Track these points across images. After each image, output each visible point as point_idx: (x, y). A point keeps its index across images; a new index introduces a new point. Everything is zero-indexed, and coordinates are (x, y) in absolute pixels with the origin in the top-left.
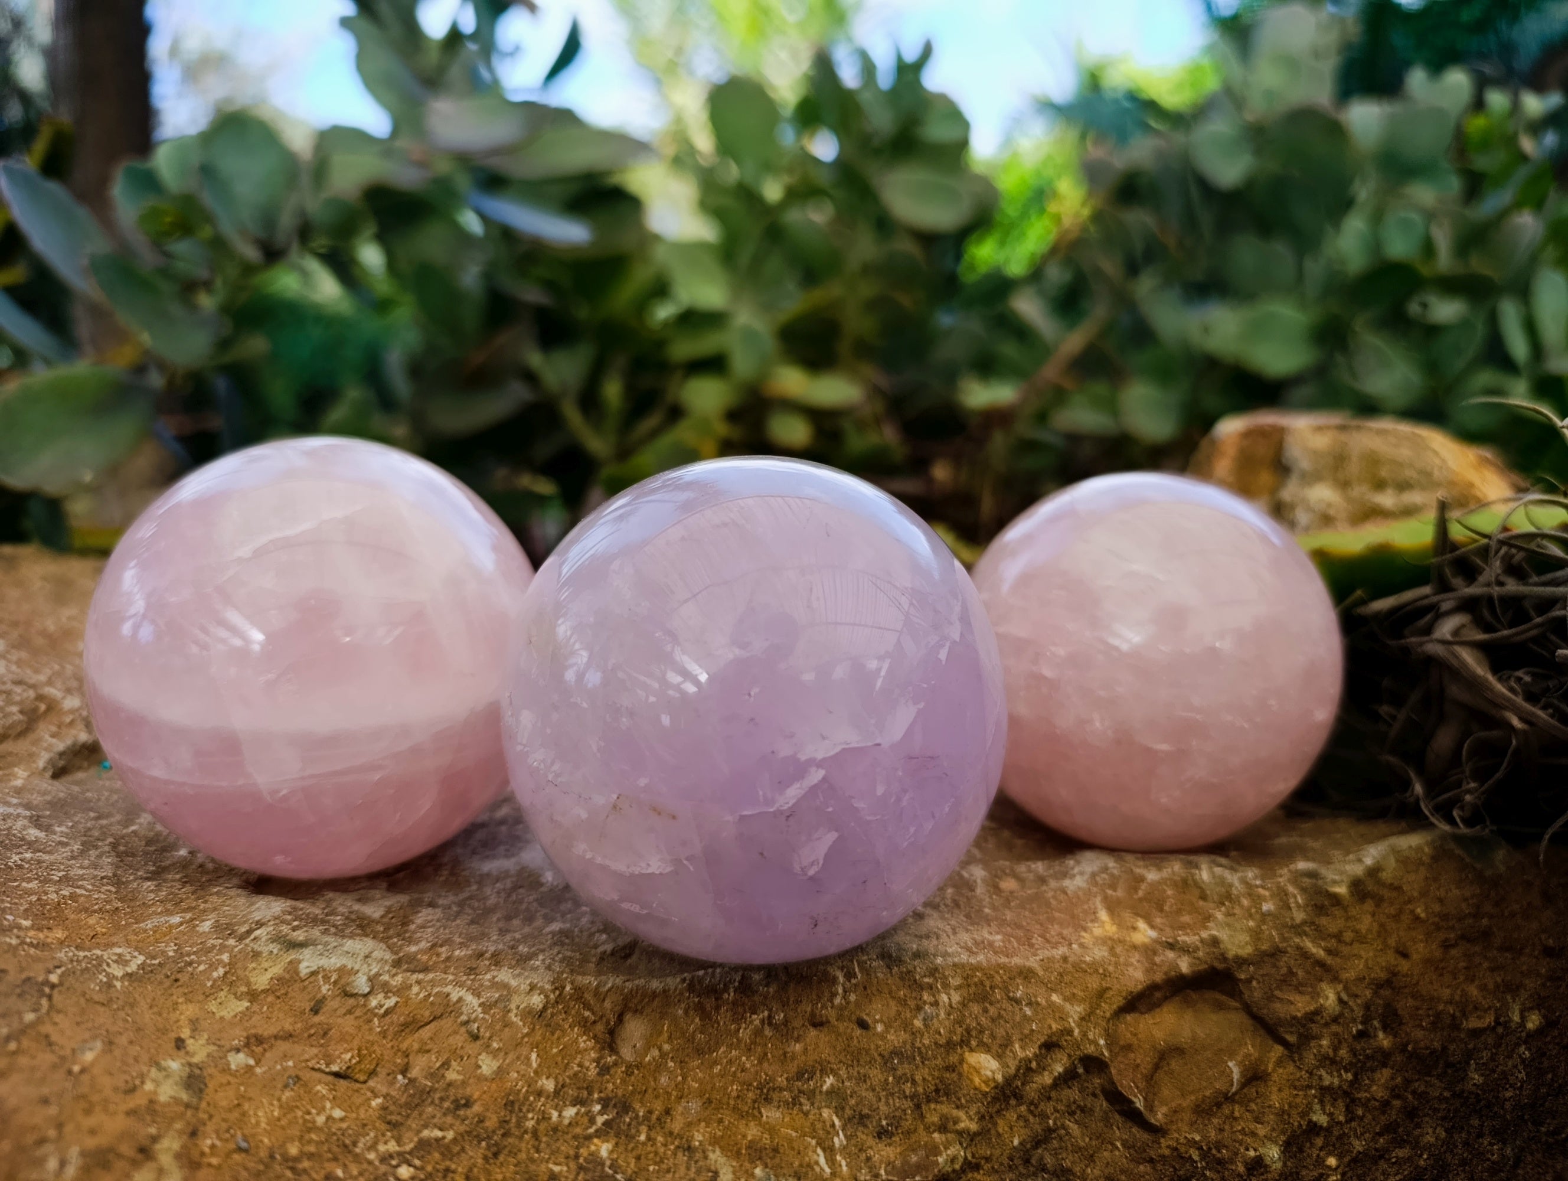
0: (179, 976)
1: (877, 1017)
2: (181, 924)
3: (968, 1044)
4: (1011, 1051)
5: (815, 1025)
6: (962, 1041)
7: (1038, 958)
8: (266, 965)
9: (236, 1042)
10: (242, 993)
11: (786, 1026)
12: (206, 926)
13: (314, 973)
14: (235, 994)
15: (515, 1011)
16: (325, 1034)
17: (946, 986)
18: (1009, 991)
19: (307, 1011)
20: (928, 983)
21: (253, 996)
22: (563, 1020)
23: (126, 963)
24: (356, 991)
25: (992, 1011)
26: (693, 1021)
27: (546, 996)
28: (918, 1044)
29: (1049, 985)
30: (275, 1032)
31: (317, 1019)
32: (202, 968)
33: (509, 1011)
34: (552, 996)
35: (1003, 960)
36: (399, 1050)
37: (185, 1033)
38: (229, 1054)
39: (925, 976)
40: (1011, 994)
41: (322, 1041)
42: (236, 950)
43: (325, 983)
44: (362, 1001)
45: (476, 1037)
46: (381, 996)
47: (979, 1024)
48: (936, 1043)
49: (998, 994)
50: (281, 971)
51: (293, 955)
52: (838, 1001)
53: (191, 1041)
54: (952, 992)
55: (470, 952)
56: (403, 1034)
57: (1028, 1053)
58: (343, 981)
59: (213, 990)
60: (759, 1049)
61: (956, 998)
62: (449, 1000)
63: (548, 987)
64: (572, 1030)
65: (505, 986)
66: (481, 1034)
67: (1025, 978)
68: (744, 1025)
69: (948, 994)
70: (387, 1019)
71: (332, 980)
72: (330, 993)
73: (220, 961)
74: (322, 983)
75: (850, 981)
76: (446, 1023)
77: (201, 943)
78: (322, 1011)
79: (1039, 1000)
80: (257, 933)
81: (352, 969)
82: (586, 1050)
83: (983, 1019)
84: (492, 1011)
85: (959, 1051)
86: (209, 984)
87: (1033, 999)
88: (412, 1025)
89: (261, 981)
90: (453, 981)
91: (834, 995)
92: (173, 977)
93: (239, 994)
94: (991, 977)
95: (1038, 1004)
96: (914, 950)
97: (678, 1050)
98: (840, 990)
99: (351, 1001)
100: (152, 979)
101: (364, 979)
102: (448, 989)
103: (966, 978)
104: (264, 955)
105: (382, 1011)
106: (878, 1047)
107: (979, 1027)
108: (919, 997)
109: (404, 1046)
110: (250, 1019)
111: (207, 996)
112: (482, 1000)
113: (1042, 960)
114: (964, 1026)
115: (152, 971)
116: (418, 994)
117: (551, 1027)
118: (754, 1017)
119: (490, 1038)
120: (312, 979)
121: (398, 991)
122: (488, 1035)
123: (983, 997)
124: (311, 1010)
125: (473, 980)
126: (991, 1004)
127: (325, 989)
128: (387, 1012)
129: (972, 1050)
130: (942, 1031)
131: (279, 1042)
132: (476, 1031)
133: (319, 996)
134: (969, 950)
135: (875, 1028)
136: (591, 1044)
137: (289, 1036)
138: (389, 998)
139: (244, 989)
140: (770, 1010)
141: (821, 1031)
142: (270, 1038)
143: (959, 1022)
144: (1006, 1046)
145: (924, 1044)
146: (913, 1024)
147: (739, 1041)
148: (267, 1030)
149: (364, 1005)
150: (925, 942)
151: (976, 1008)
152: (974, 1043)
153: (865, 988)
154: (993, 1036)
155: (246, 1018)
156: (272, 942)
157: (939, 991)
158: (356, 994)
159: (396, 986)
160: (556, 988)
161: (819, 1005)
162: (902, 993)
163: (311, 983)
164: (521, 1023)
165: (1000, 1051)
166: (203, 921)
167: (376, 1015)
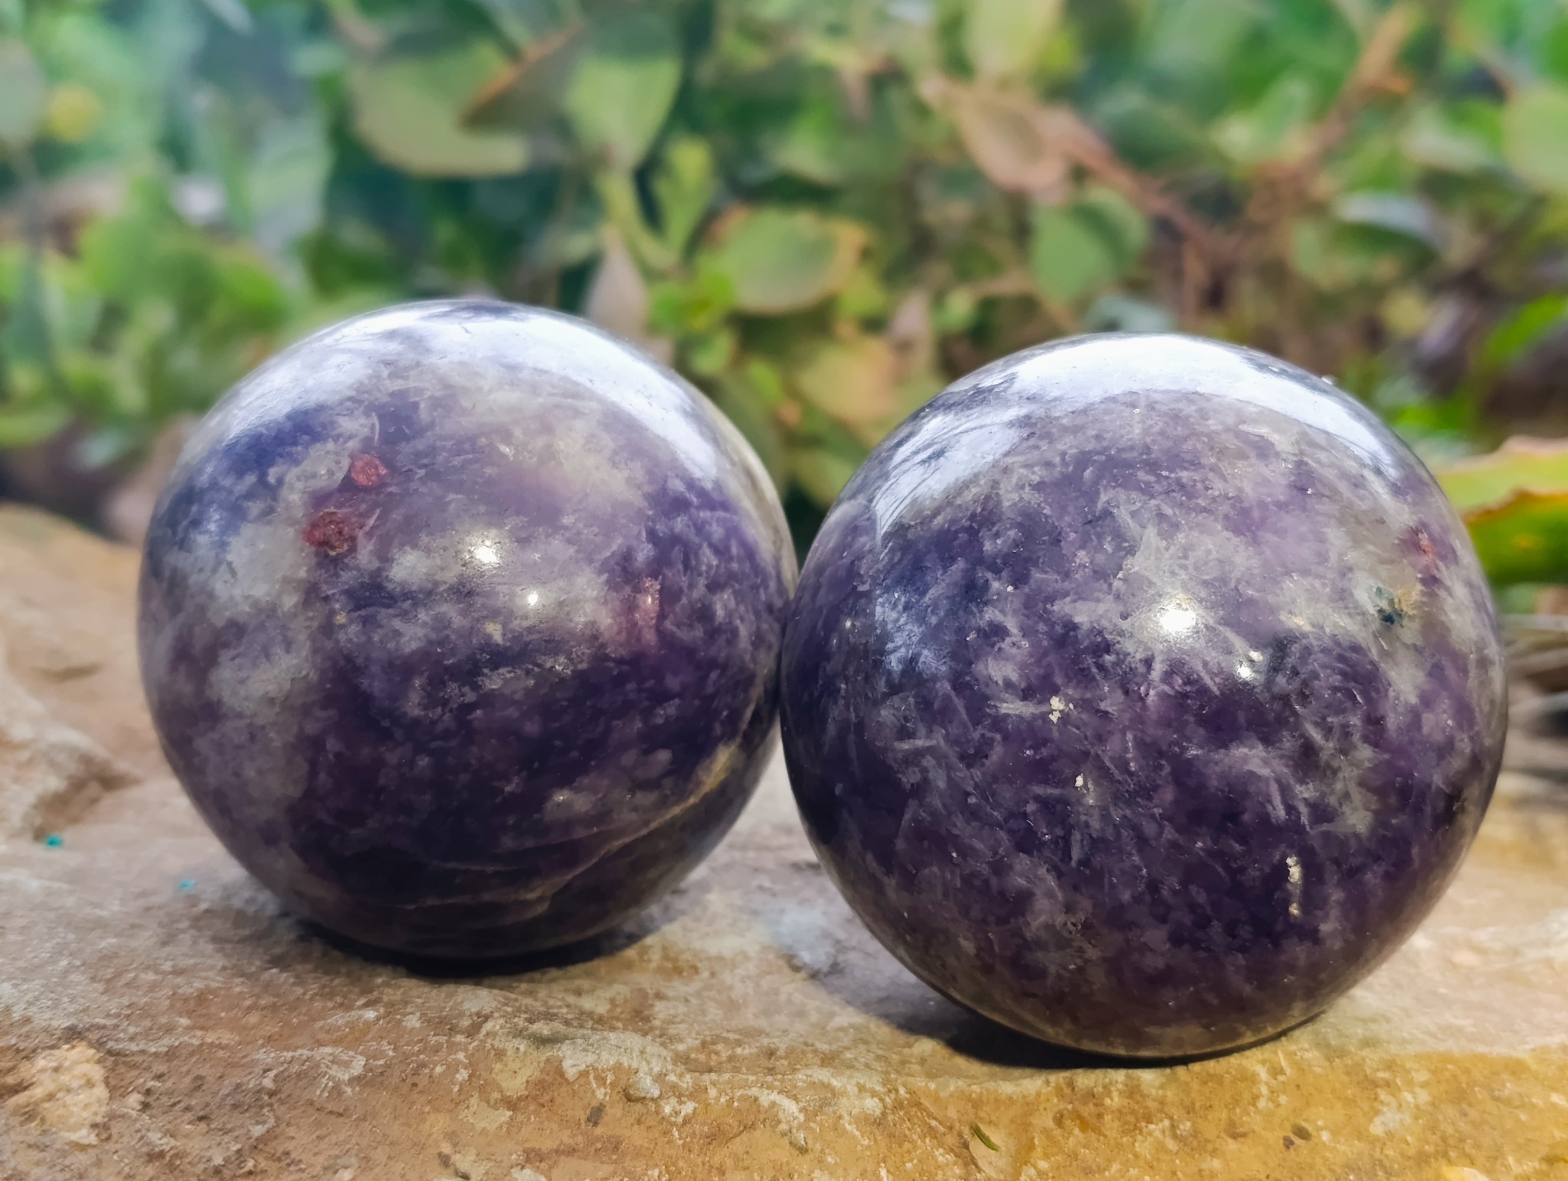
0: (415, 1079)
1: (1320, 1123)
2: (378, 1019)
3: (1445, 1155)
4: (1503, 1165)
5: (1235, 1136)
6: (1437, 1152)
7: (1527, 1047)
8: (516, 1065)
9: (514, 1156)
10: (496, 1100)
11: (1195, 1137)
12: (413, 1022)
13: (584, 1074)
14: (488, 1102)
15: (847, 1118)
16: (616, 1148)
17: (1410, 1084)
18: (1493, 1090)
19: (582, 1121)
20: (1383, 1079)
21: (511, 1104)
22: (909, 1129)
23: (347, 1065)
24: (643, 1095)
25: (1473, 1114)
26: (1070, 1133)
27: (882, 1100)
28: (1378, 1155)
29: (1546, 1083)
30: (555, 1147)
31: (599, 1131)
32: (439, 1069)
33: (840, 1117)
34: (888, 1100)
35: (1482, 1049)
36: (711, 1167)
37: (446, 1148)
38: (513, 1170)
39: (1378, 1070)
40: (1497, 1093)
41: (614, 1157)
42: (471, 1047)
43: (599, 1087)
44: (652, 1107)
45: (803, 1151)
46: (673, 1101)
47: (1457, 1131)
48: (1402, 1155)
49: (1479, 1093)
50: (537, 1073)
51: (548, 1053)
52: (1262, 1104)
53: (458, 1156)
54: (1418, 1090)
55: (754, 1050)
56: (711, 1148)
57: (1525, 1167)
58: (623, 1083)
59: (462, 1097)
60: (1164, 1167)
61: (1424, 1096)
62: (759, 1106)
63: (879, 1088)
64: (924, 1142)
65: (827, 1087)
66: (810, 1146)
67: (1513, 1073)
68: (1140, 1137)
69: (1412, 1092)
70: (688, 1129)
71: (608, 1082)
72: (608, 1098)
73: (458, 1063)
74: (595, 1085)
75: (1275, 1079)
76: (760, 1135)
77: (420, 1041)
78: (601, 1121)
79: (1534, 1100)
80: (488, 1026)
81: (630, 1067)
82: (947, 1165)
83: (1462, 1124)
84: (818, 1118)
85: (1433, 1164)
86: (456, 1089)
87: (1526, 1100)
88: (717, 1136)
89: (515, 1084)
90: (757, 1083)
91: (1256, 1098)
92: (409, 1081)
93: (492, 1102)
94: (1467, 1071)
95: (1533, 1106)
96: (1360, 1036)
97: (1058, 1168)
98: (1264, 1090)
99: (638, 1107)
100: (386, 1083)
101: (648, 1081)
102: (754, 1091)
103: (1434, 1072)
104: (509, 1053)
105: (680, 1120)
106: (1326, 1159)
107: (1457, 1135)
108: (1373, 1097)
109: (716, 1160)
110: (520, 1130)
111: (457, 1104)
112: (801, 1105)
113: (1534, 1050)
114: (1439, 1133)
115: (382, 1073)
116: (717, 1099)
117: (897, 1139)
118: (1152, 1127)
119: (822, 1151)
120: (582, 1081)
121: (691, 1094)
122: (818, 1147)
123: (1460, 1096)
124: (589, 1120)
125: (782, 1081)
126: (1470, 1105)
127: (600, 1093)
128: (686, 1121)
129: (1450, 1162)
130: (1409, 1138)
131: (563, 1158)
132: (803, 1143)
133: (594, 1103)
134: (1433, 1036)
135: (1319, 1137)
136: (951, 1157)
137: (571, 1152)
138: (684, 1103)
139: (496, 1095)
140: (1171, 1118)
141: (1242, 1143)
142: (550, 1152)
143: (1433, 1128)
144: (1496, 1158)
145: (1387, 1156)
146: (1368, 1131)
147: (1136, 1156)
148: (547, 1145)
149: (657, 1113)
150: (1373, 1027)
151: (1451, 1111)
152: (1452, 1154)
153: (1298, 1086)
154: (1477, 1146)
155: (514, 1130)
156: (514, 1037)
157: (1399, 1089)
158: (644, 1098)
159: (688, 1089)
160: (890, 1091)
161: (1238, 1110)
162: (1349, 1092)
163: (581, 1086)
164: (857, 1133)
165: (1487, 1164)
166: (405, 1015)
167: (674, 1124)
